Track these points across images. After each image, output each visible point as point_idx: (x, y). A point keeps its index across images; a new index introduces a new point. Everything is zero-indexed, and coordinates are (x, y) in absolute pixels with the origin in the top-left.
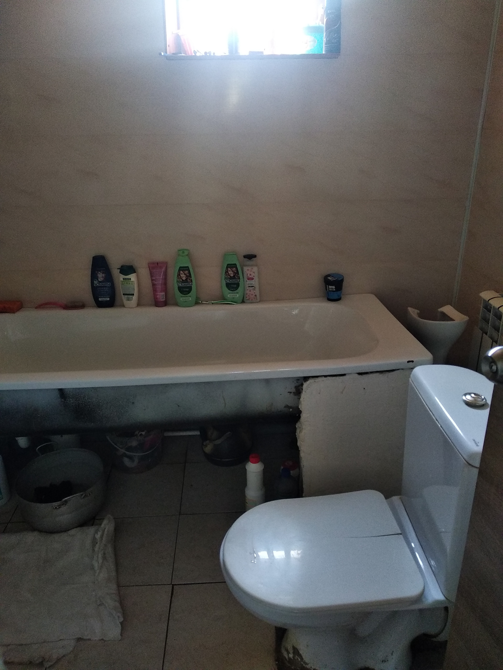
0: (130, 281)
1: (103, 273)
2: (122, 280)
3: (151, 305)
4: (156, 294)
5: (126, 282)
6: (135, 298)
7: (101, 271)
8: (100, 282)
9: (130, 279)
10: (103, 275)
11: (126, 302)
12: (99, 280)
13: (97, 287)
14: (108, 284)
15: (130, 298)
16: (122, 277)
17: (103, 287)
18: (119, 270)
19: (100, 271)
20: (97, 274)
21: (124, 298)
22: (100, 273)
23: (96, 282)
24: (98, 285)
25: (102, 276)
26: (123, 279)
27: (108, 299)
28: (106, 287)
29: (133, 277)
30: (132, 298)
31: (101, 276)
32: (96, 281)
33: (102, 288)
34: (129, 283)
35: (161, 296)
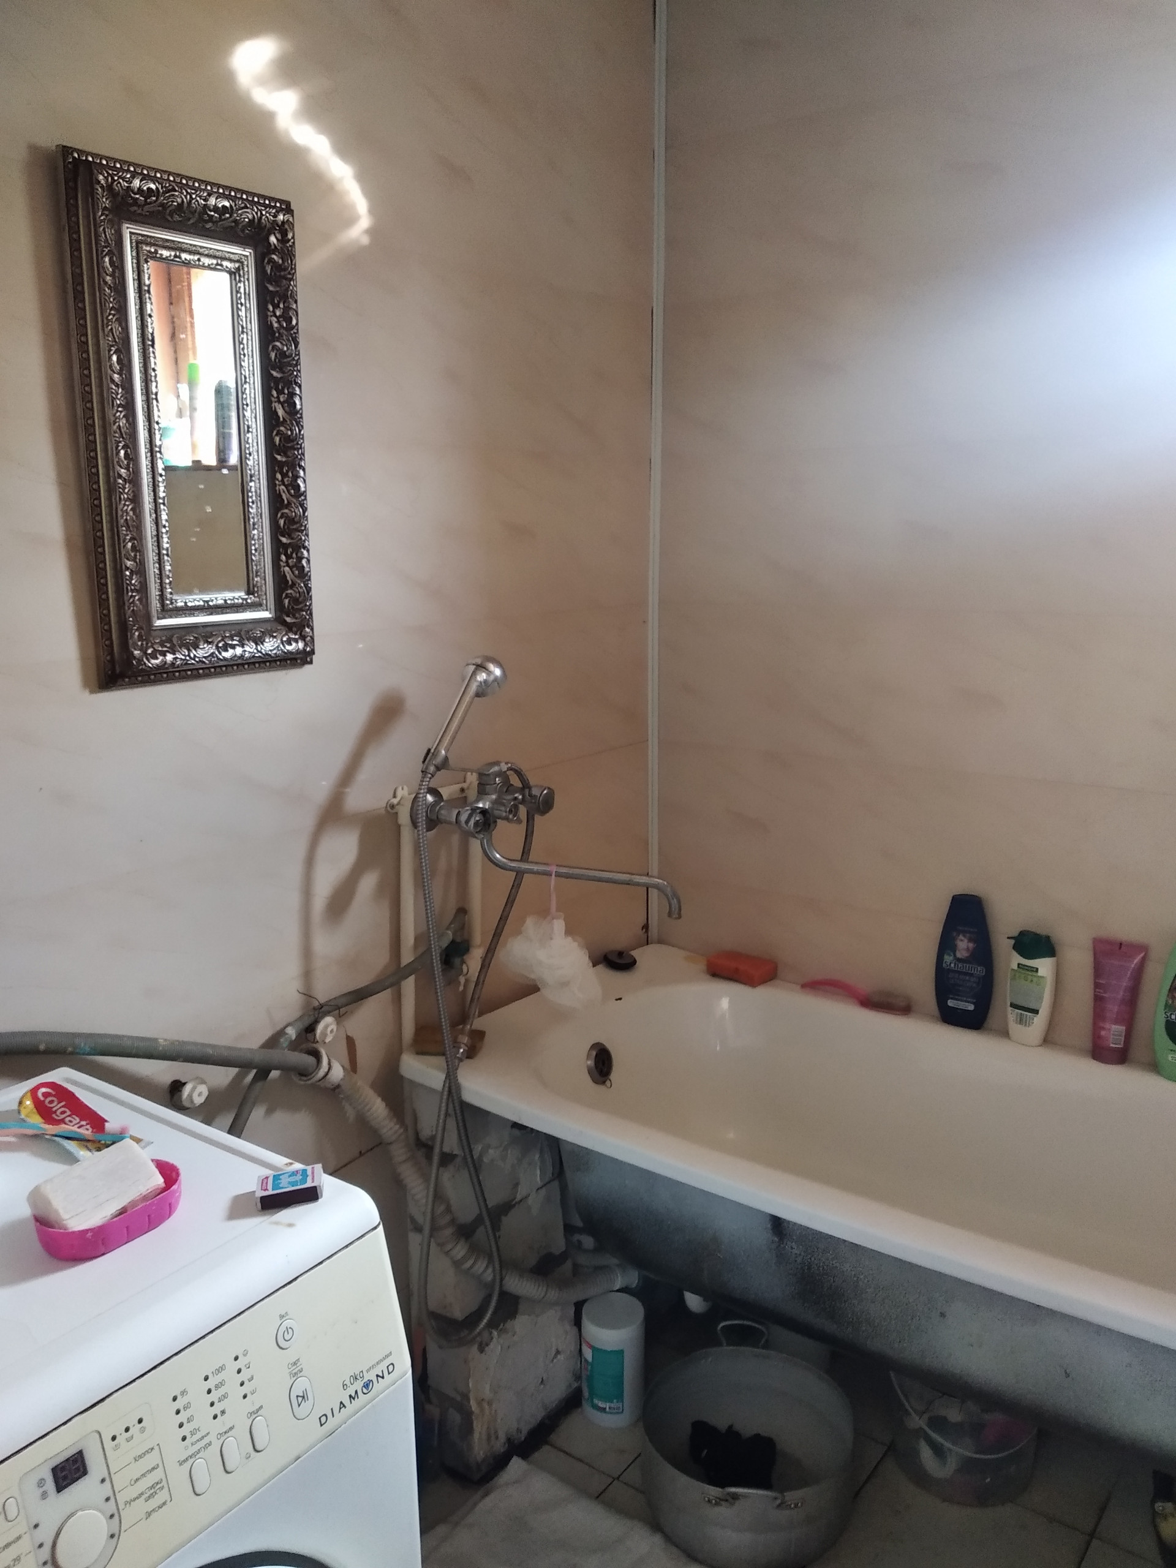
0: (1034, 974)
1: (970, 940)
2: (1016, 967)
3: (1078, 1051)
4: (1101, 1025)
5: (1023, 976)
6: (1039, 1022)
7: (968, 935)
8: (959, 960)
9: (1035, 969)
10: (971, 945)
11: (1014, 1028)
12: (959, 955)
13: (950, 971)
14: (980, 971)
15: (1026, 1017)
16: (1016, 959)
17: (966, 974)
18: (1012, 942)
19: (964, 933)
20: (954, 939)
21: (1012, 1015)
22: (963, 938)
23: (948, 959)
24: (952, 965)
25: (968, 946)
26: (1018, 967)
27: (971, 1007)
28: (971, 975)
29: (1044, 966)
30: (1033, 1019)
31: (964, 945)
32: (950, 955)
33: (962, 977)
34: (1032, 981)
35: (1114, 1033)
